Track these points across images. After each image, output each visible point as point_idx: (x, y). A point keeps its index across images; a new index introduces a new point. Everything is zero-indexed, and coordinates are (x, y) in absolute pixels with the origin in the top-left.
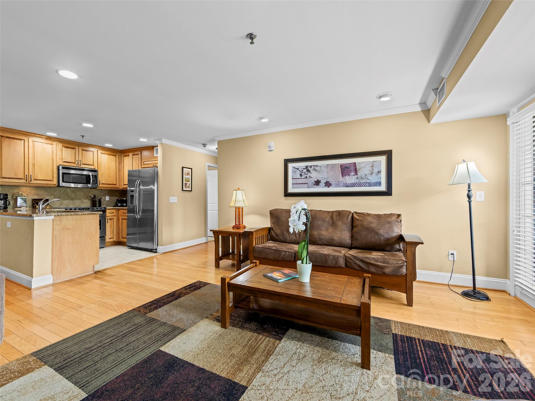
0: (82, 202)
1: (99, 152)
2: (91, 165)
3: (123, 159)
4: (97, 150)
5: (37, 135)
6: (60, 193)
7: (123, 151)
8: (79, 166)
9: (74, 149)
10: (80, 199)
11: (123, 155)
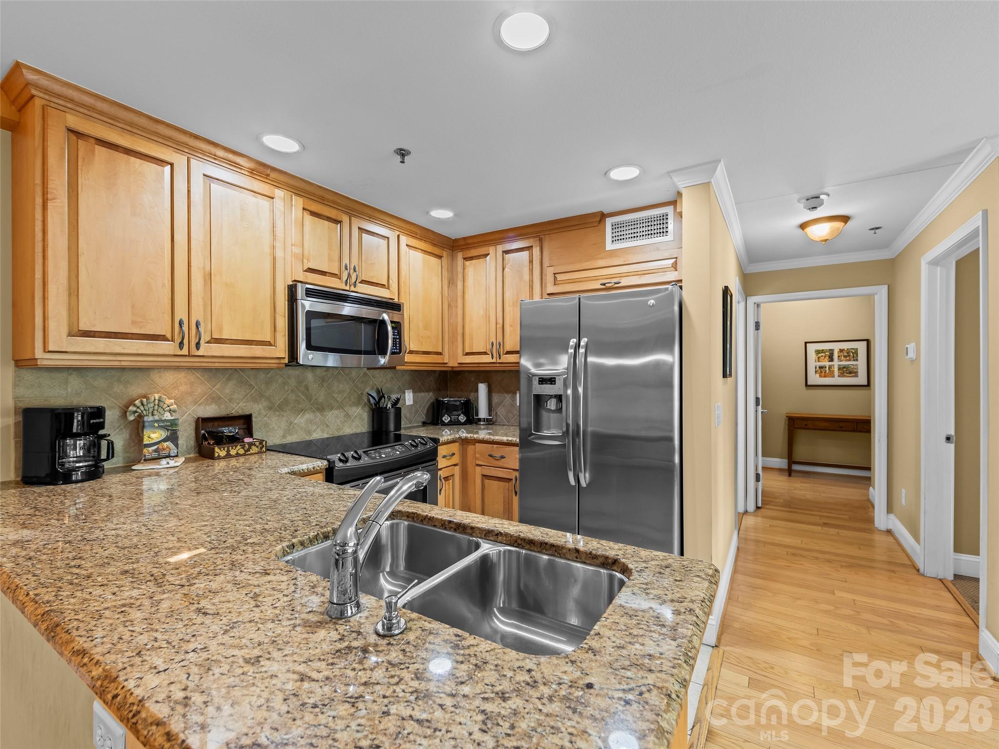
0: (347, 416)
1: (404, 240)
2: (383, 286)
3: (460, 269)
4: (398, 233)
5: (221, 153)
6: (286, 387)
7: (462, 243)
8: (352, 288)
9: (337, 222)
10: (341, 407)
11: (460, 256)
